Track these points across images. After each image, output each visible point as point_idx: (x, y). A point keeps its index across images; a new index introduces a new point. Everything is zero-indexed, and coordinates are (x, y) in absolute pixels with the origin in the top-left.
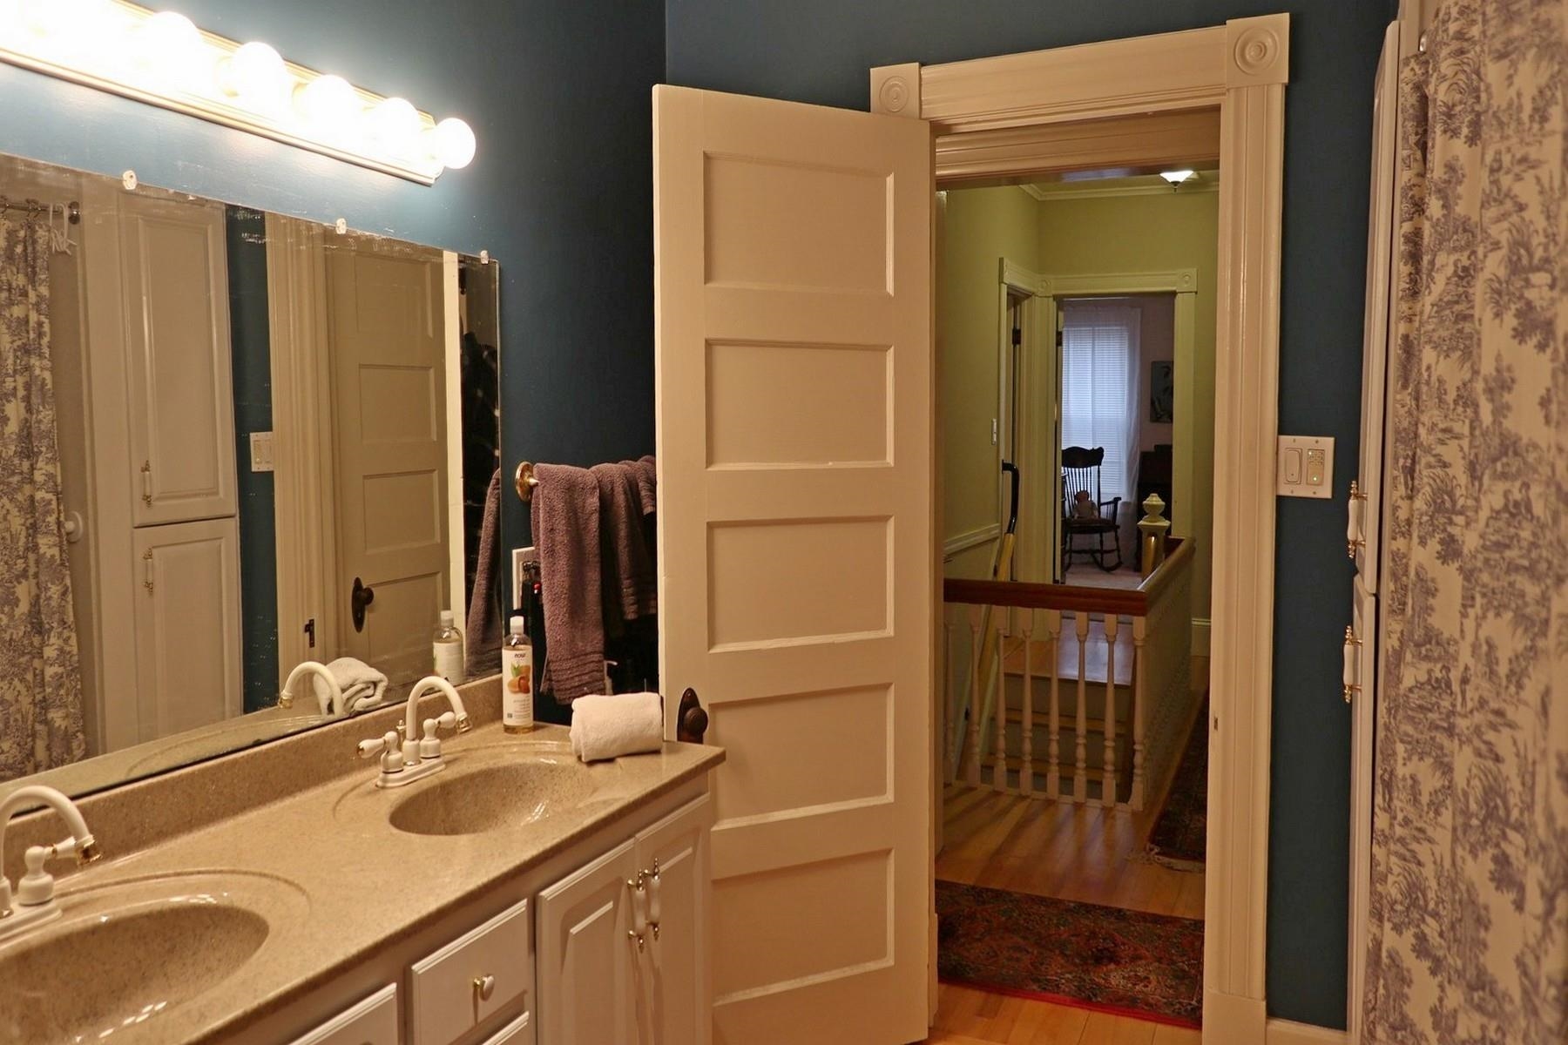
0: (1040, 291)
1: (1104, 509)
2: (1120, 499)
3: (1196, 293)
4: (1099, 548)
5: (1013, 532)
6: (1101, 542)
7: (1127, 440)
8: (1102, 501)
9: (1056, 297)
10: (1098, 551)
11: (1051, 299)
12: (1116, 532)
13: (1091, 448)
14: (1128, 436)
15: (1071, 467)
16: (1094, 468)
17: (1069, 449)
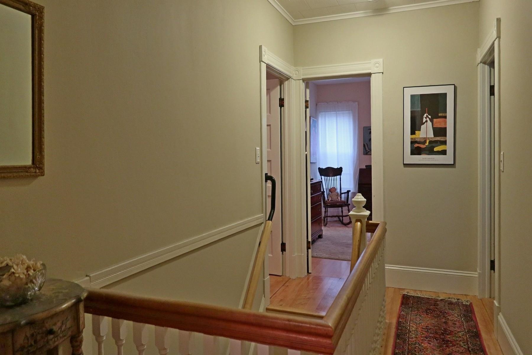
0: (294, 76)
1: (343, 196)
2: (350, 191)
3: (383, 73)
4: (341, 215)
5: (271, 220)
6: (342, 212)
7: (353, 164)
8: (342, 192)
9: (304, 80)
10: (341, 216)
11: (301, 81)
12: (348, 207)
13: (337, 168)
14: (354, 162)
15: (326, 177)
16: (338, 177)
17: (327, 168)
